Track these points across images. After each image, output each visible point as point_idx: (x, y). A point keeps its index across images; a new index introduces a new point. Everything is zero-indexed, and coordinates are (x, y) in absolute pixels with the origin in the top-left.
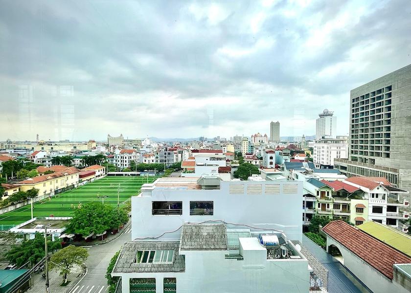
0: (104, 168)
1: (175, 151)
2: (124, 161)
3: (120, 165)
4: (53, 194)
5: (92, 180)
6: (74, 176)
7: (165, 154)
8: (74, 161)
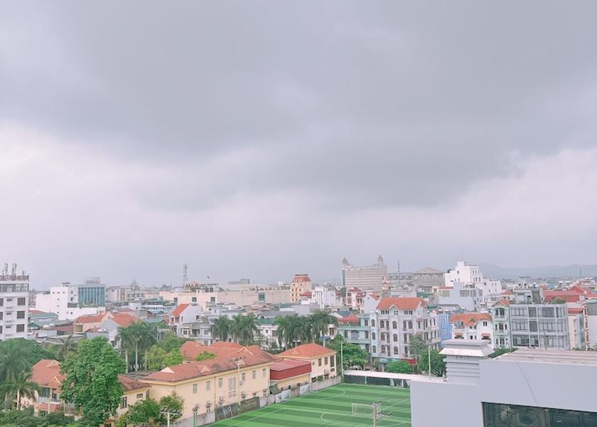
0: (334, 353)
2: (392, 338)
3: (379, 350)
4: (211, 418)
5: (303, 389)
6: (259, 372)
7: (532, 312)
8: (258, 331)
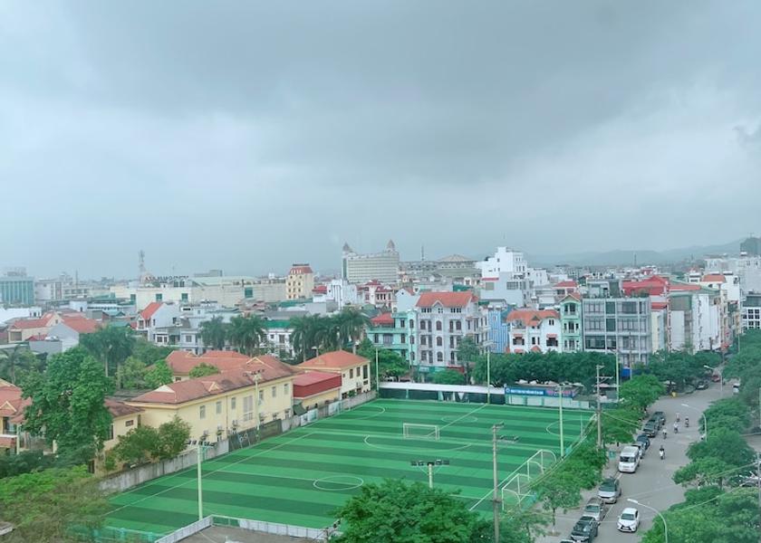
0: (368, 362)
1: (654, 299)
2: (435, 342)
3: (418, 357)
4: (224, 448)
5: (332, 408)
6: (280, 388)
7: (610, 307)
8: (264, 336)
